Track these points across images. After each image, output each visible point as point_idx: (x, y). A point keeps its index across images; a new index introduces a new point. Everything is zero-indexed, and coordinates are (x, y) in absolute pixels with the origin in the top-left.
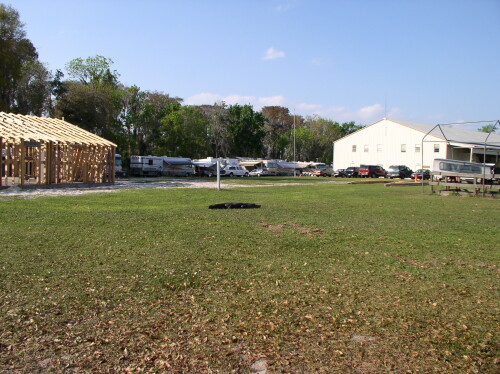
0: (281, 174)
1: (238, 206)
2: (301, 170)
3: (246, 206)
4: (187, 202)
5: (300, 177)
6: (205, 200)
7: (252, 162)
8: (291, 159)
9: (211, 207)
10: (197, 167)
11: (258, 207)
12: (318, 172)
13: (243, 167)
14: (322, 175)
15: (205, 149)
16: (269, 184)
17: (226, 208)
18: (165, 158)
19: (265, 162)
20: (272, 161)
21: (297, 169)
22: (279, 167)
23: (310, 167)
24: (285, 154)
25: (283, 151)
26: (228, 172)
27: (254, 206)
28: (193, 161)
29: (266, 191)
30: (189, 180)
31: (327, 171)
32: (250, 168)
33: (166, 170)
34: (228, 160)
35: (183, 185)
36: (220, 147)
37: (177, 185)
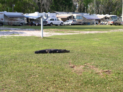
0: (85, 24)
1: (55, 51)
2: (99, 20)
3: (60, 51)
4: (20, 48)
5: (99, 26)
6: (32, 46)
7: (65, 15)
8: (92, 13)
9: (37, 52)
10: (28, 19)
11: (68, 52)
12: (111, 22)
13: (60, 19)
14: (115, 24)
15: (33, 6)
16: (77, 33)
17: (46, 53)
18: (5, 13)
19: (75, 15)
20: (80, 14)
21: (96, 20)
22: (84, 18)
23: (106, 18)
24: (89, 9)
25: (87, 7)
26: (49, 22)
27: (65, 51)
28: (26, 15)
29: (74, 38)
30: (22, 29)
31: (118, 21)
32: (64, 20)
33: (7, 21)
34: (49, 14)
35: (18, 33)
36: (43, 5)
37: (13, 33)
